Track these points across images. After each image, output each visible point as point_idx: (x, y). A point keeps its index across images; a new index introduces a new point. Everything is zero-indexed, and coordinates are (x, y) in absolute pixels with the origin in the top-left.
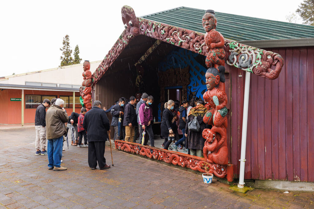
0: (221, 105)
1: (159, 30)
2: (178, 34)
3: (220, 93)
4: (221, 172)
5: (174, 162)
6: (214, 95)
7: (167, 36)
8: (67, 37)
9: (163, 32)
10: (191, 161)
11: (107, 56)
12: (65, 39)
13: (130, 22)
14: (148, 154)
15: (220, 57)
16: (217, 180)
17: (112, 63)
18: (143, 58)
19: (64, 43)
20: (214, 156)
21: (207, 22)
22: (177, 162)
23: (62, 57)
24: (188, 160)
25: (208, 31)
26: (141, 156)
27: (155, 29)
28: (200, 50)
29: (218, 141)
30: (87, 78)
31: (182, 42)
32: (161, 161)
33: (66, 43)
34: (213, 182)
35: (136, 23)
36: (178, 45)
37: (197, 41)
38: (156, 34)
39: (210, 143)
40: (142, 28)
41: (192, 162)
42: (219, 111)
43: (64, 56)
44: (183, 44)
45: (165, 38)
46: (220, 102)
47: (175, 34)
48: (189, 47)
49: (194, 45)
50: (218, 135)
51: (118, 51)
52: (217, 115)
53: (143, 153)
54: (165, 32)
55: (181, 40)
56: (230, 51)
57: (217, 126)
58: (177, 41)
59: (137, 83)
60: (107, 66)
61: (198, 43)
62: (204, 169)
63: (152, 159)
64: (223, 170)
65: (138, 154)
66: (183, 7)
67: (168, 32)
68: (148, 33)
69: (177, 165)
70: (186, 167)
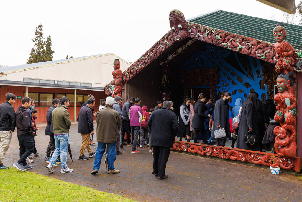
0: (292, 106)
1: (213, 35)
2: (237, 40)
3: (291, 95)
4: (288, 164)
5: (232, 157)
6: (286, 97)
7: (224, 41)
8: (40, 26)
9: (218, 37)
10: (252, 156)
11: (144, 56)
12: (38, 29)
13: (180, 26)
14: (199, 152)
15: (291, 65)
16: (283, 171)
17: (149, 63)
18: (170, 58)
19: (36, 34)
20: (286, 149)
21: (279, 34)
22: (235, 158)
23: (33, 49)
24: (250, 155)
25: (279, 42)
26: (192, 153)
27: (208, 34)
28: (263, 56)
29: (289, 137)
30: (117, 77)
31: (241, 48)
32: (217, 157)
33: (39, 34)
34: (279, 174)
35: (185, 27)
36: (236, 50)
37: (260, 48)
38: (209, 38)
39: (281, 139)
40: (192, 32)
41: (255, 156)
42: (290, 111)
43: (36, 48)
44: (242, 50)
45: (221, 43)
46: (291, 103)
47: (234, 40)
48: (251, 53)
49: (256, 52)
50: (289, 132)
51: (158, 51)
52: (288, 114)
53: (192, 151)
54: (221, 37)
55: (241, 46)
56: (297, 59)
57: (288, 124)
58: (236, 47)
59: (163, 82)
60: (143, 66)
61: (262, 50)
62: (268, 162)
63: (205, 155)
64: (290, 162)
65: (187, 152)
66: (221, 11)
67: (225, 38)
68: (199, 36)
69: (236, 161)
70: (246, 162)
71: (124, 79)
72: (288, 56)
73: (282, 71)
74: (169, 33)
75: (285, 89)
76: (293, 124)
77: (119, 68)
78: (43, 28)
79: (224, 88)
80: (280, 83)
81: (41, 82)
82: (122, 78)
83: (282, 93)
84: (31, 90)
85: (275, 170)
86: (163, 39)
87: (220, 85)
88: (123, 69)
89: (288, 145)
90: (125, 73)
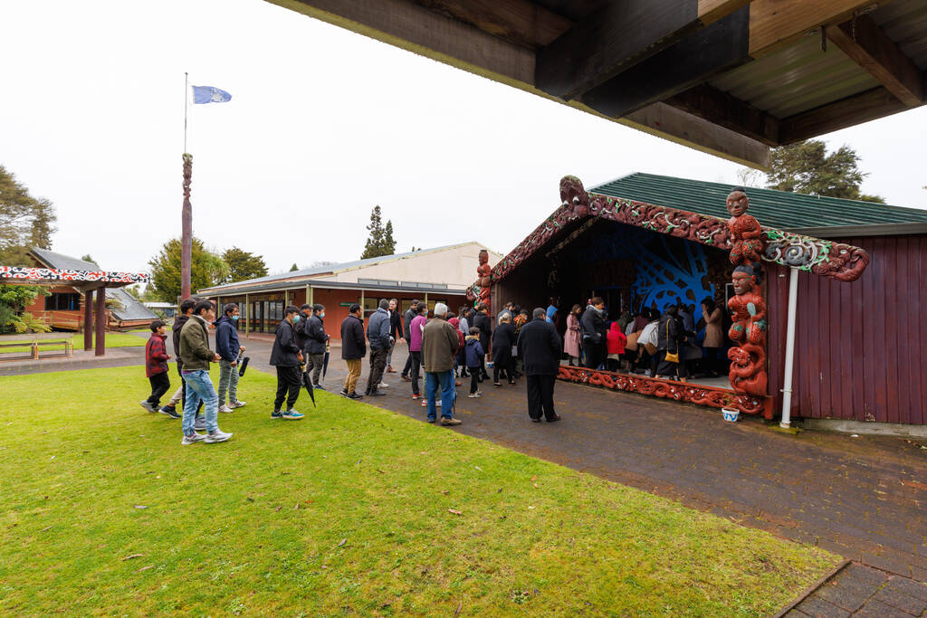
0: (759, 316)
1: (627, 211)
2: (666, 216)
3: (756, 299)
4: (753, 407)
5: (659, 393)
6: (749, 301)
7: (645, 218)
8: (377, 209)
9: (636, 213)
10: (692, 392)
11: (522, 244)
12: (374, 213)
13: (576, 199)
14: (606, 383)
15: (757, 251)
16: (743, 417)
17: (529, 254)
18: (561, 246)
19: (372, 219)
20: (750, 383)
21: (736, 204)
22: (664, 394)
23: (369, 240)
24: (689, 390)
25: (736, 217)
26: (595, 386)
27: (619, 208)
28: (708, 239)
30: (485, 274)
31: (673, 228)
32: (635, 392)
33: (376, 218)
34: (738, 420)
35: (585, 199)
36: (665, 232)
37: (704, 227)
38: (621, 215)
39: (740, 366)
40: (594, 207)
41: (696, 392)
42: (756, 323)
43: (372, 238)
44: (675, 230)
45: (640, 221)
46: (758, 311)
47: (661, 216)
48: (688, 235)
49: (698, 233)
50: (754, 356)
51: (543, 237)
52: (752, 329)
53: (595, 381)
54: (640, 213)
55: (672, 225)
56: (768, 242)
57: (754, 344)
58: (665, 226)
59: (550, 281)
60: (521, 259)
61: (706, 230)
62: (719, 402)
63: (615, 389)
64: (755, 403)
65: (588, 383)
66: (639, 174)
67: (646, 213)
68: (605, 213)
69: (665, 398)
70: (682, 401)
71: (494, 277)
72: (751, 238)
73: (741, 260)
74: (560, 210)
75: (747, 289)
76: (761, 343)
77: (487, 262)
78: (381, 211)
79: (645, 288)
80: (739, 279)
81: (381, 284)
82: (491, 276)
83: (741, 295)
84: (369, 295)
85: (729, 415)
86: (551, 218)
87: (637, 284)
88: (493, 263)
89: (752, 376)
90: (494, 269)
